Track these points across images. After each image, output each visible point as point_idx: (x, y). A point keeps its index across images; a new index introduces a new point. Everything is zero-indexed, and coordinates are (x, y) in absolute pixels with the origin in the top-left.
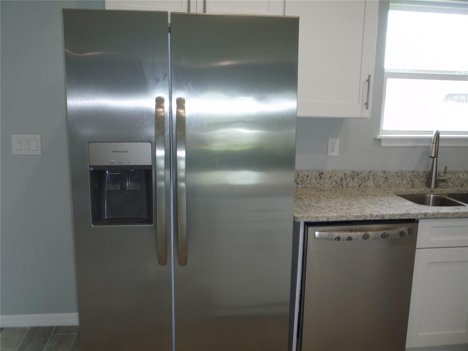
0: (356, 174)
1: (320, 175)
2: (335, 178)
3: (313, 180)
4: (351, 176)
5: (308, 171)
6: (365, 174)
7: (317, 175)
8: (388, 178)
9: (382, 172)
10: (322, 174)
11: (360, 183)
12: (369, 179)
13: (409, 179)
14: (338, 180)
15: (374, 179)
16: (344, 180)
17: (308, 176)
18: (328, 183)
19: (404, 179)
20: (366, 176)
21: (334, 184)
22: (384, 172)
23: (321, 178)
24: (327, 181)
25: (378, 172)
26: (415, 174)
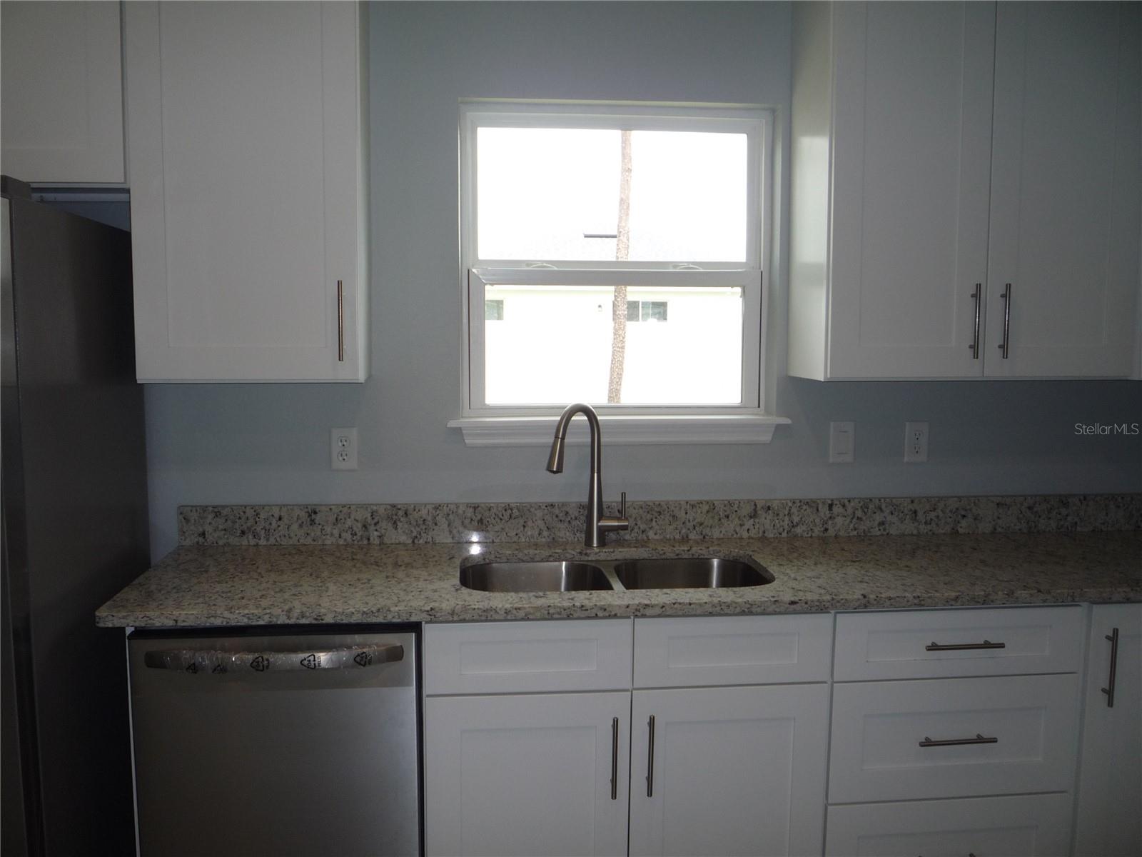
0: (400, 513)
1: (310, 516)
2: (349, 523)
3: (295, 527)
4: (389, 518)
5: (281, 507)
6: (424, 512)
7: (303, 514)
8: (485, 522)
9: (468, 506)
10: (315, 513)
11: (415, 534)
12: (436, 524)
13: (540, 523)
14: (358, 528)
15: (449, 525)
16: (372, 528)
17: (280, 519)
18: (332, 535)
19: (530, 523)
20: (430, 518)
21: (348, 536)
22: (475, 508)
23: (313, 522)
24: (328, 529)
25: (458, 507)
26: (557, 511)
